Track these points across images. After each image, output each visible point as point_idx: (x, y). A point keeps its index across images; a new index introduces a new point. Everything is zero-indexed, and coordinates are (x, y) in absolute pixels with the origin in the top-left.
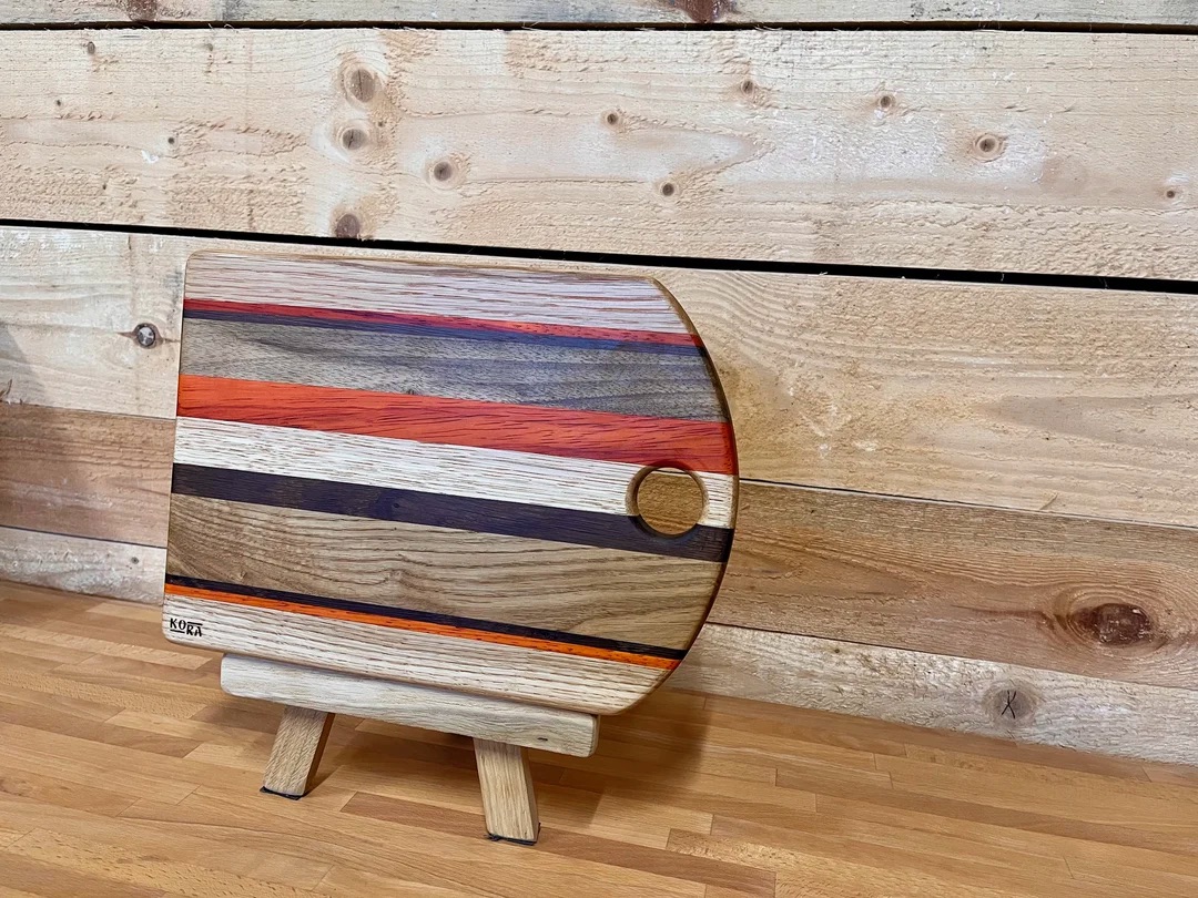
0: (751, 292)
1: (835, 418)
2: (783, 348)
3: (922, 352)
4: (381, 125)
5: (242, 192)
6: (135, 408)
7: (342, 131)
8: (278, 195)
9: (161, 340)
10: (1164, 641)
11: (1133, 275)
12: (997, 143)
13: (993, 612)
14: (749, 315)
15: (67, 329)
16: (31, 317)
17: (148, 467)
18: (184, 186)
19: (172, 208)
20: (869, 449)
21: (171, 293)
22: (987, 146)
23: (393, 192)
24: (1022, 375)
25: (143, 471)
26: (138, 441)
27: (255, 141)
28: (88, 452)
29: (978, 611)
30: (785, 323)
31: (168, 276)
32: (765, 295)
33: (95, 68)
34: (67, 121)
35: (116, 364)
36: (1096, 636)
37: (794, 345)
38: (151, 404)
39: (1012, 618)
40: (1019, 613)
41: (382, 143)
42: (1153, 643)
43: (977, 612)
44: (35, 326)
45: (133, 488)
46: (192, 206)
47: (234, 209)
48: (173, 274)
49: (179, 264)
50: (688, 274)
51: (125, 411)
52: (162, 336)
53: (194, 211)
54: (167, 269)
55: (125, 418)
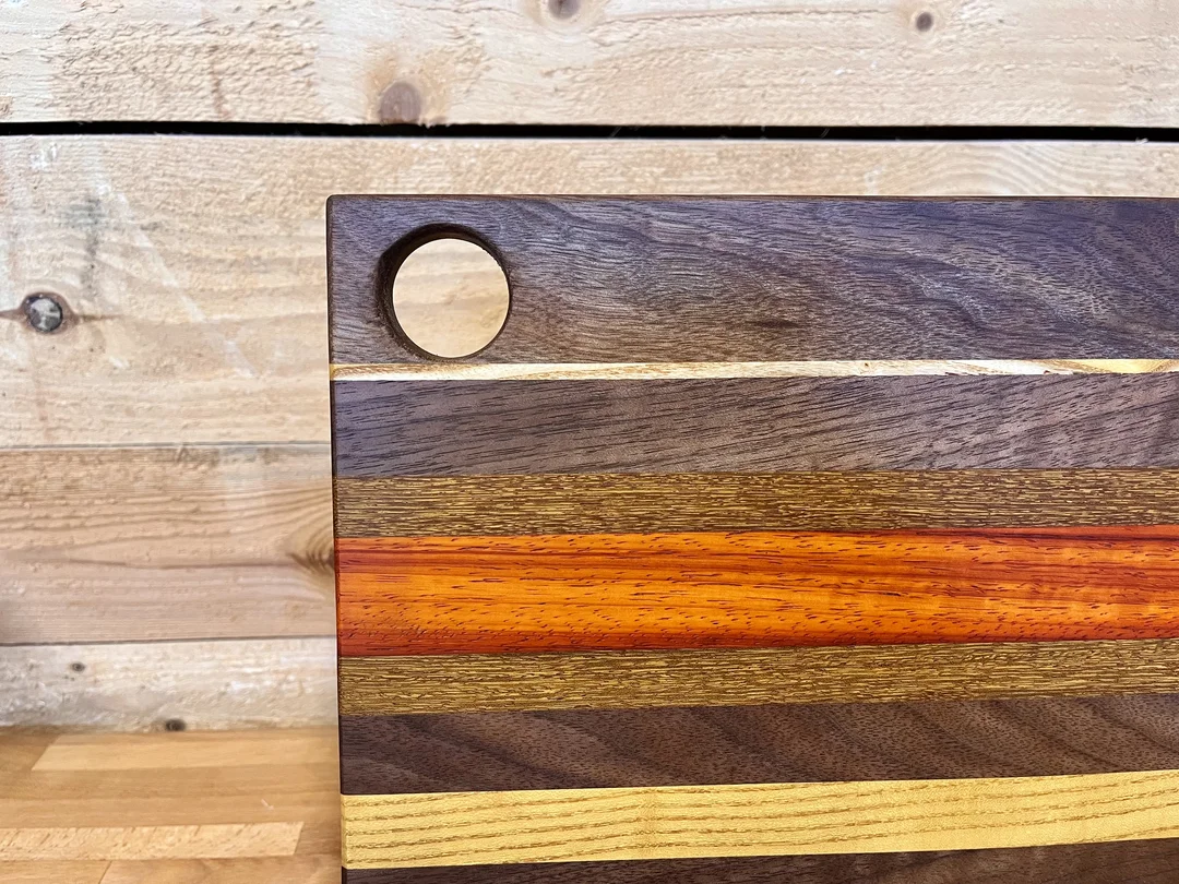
5: (197, 50)
6: (40, 434)
8: (267, 53)
9: (75, 319)
17: (82, 526)
18: (85, 45)
19: (65, 87)
21: (82, 236)
23: (479, 41)
25: (74, 533)
26: (56, 487)
31: (74, 208)
38: (70, 425)
45: (59, 562)
46: (102, 82)
47: (185, 81)
48: (84, 204)
49: (92, 184)
50: (957, 151)
51: (22, 442)
52: (76, 311)
53: (107, 88)
54: (69, 195)
55: (25, 454)
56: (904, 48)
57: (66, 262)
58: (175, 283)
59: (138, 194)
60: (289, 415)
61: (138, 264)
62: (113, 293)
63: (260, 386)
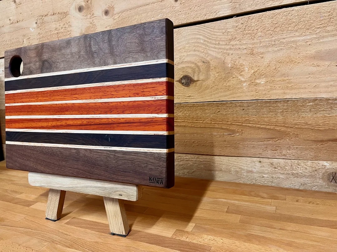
0: (209, 30)
1: (247, 73)
2: (224, 49)
3: (278, 40)
4: (87, 2)
8: (65, 32)
13: (322, 141)
14: (210, 39)
18: (41, 36)
20: (263, 82)
23: (94, 23)
27: (56, 17)
29: (315, 141)
30: (223, 39)
32: (215, 30)
33: (16, 7)
34: (12, 24)
37: (228, 47)
39: (331, 142)
40: (333, 140)
41: (88, 8)
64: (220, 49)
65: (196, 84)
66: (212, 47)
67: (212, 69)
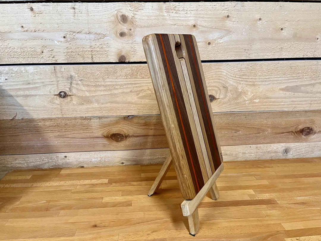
1: (250, 95)
2: (238, 80)
3: (269, 78)
4: (130, 30)
5: (89, 51)
6: (61, 115)
7: (119, 32)
8: (100, 51)
9: (68, 96)
10: (315, 133)
11: (310, 57)
12: (284, 28)
13: (283, 133)
14: (230, 73)
15: (36, 95)
16: (22, 93)
17: (68, 131)
18: (70, 50)
19: (67, 57)
20: (257, 101)
21: (69, 82)
22: (282, 29)
23: (135, 48)
24: (289, 81)
25: (66, 132)
26: (64, 124)
27: (92, 36)
28: (47, 130)
30: (238, 74)
31: (68, 77)
32: (234, 68)
33: (34, 15)
34: (26, 32)
35: (53, 104)
36: (303, 134)
37: (241, 79)
38: (66, 114)
39: (287, 133)
40: (288, 132)
41: (131, 35)
42: (313, 134)
43: (279, 133)
44: (23, 96)
45: (64, 138)
46: (73, 56)
47: (87, 56)
48: (70, 76)
49: (71, 73)
50: (216, 64)
51: (58, 117)
52: (68, 94)
53: (74, 57)
54: (67, 75)
55: (58, 119)
56: (206, 48)
57: (67, 86)
58: (85, 89)
59: (79, 75)
60: (103, 111)
61: (79, 86)
62: (74, 91)
63: (99, 106)
64: (236, 80)
65: (217, 101)
66: (231, 78)
67: (229, 92)
